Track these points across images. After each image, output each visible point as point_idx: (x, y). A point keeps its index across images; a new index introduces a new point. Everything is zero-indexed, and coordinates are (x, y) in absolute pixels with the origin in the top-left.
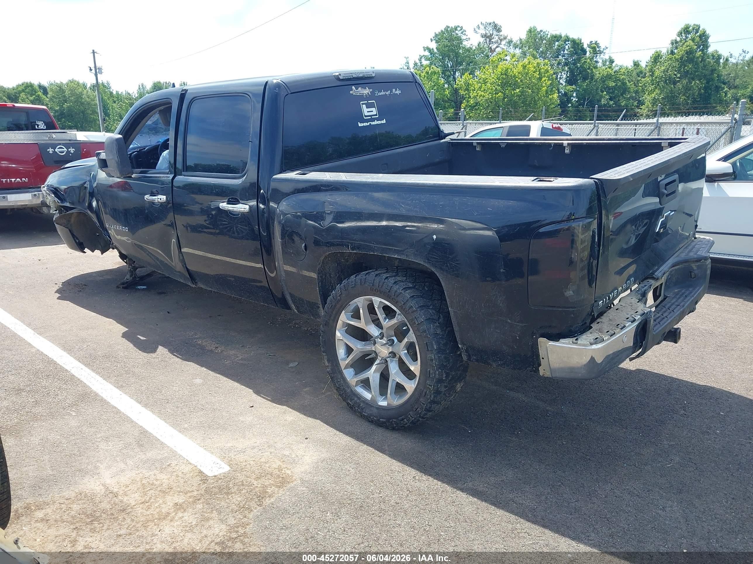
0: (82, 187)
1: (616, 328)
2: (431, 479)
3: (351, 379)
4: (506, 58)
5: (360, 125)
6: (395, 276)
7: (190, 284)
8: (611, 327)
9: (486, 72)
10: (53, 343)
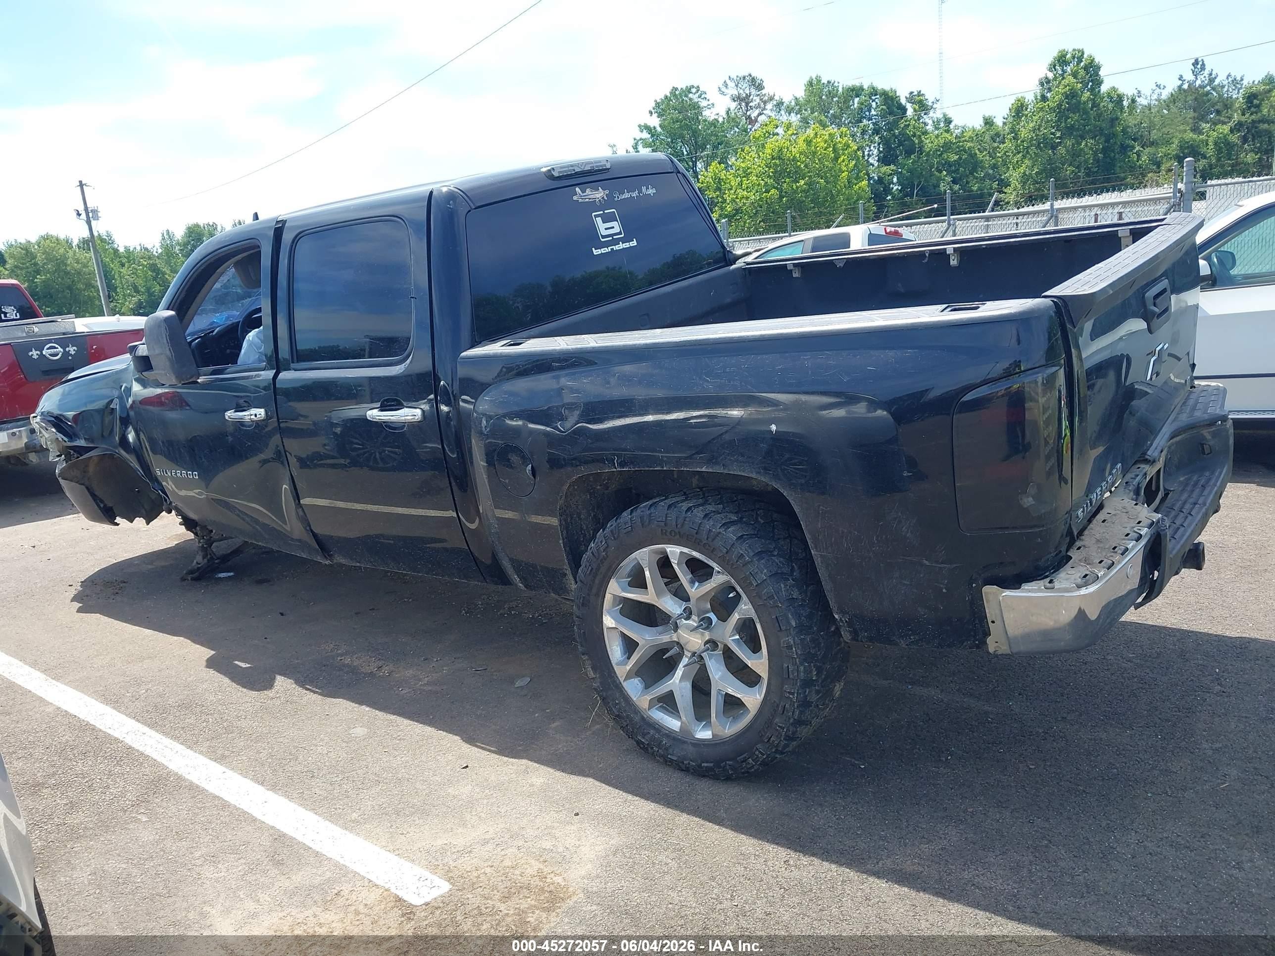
0: (107, 410)
1: (1112, 554)
2: (816, 861)
3: (639, 697)
4: (776, 131)
5: (596, 252)
6: (702, 505)
7: (319, 559)
8: (1104, 554)
9: (747, 157)
10: (83, 692)
